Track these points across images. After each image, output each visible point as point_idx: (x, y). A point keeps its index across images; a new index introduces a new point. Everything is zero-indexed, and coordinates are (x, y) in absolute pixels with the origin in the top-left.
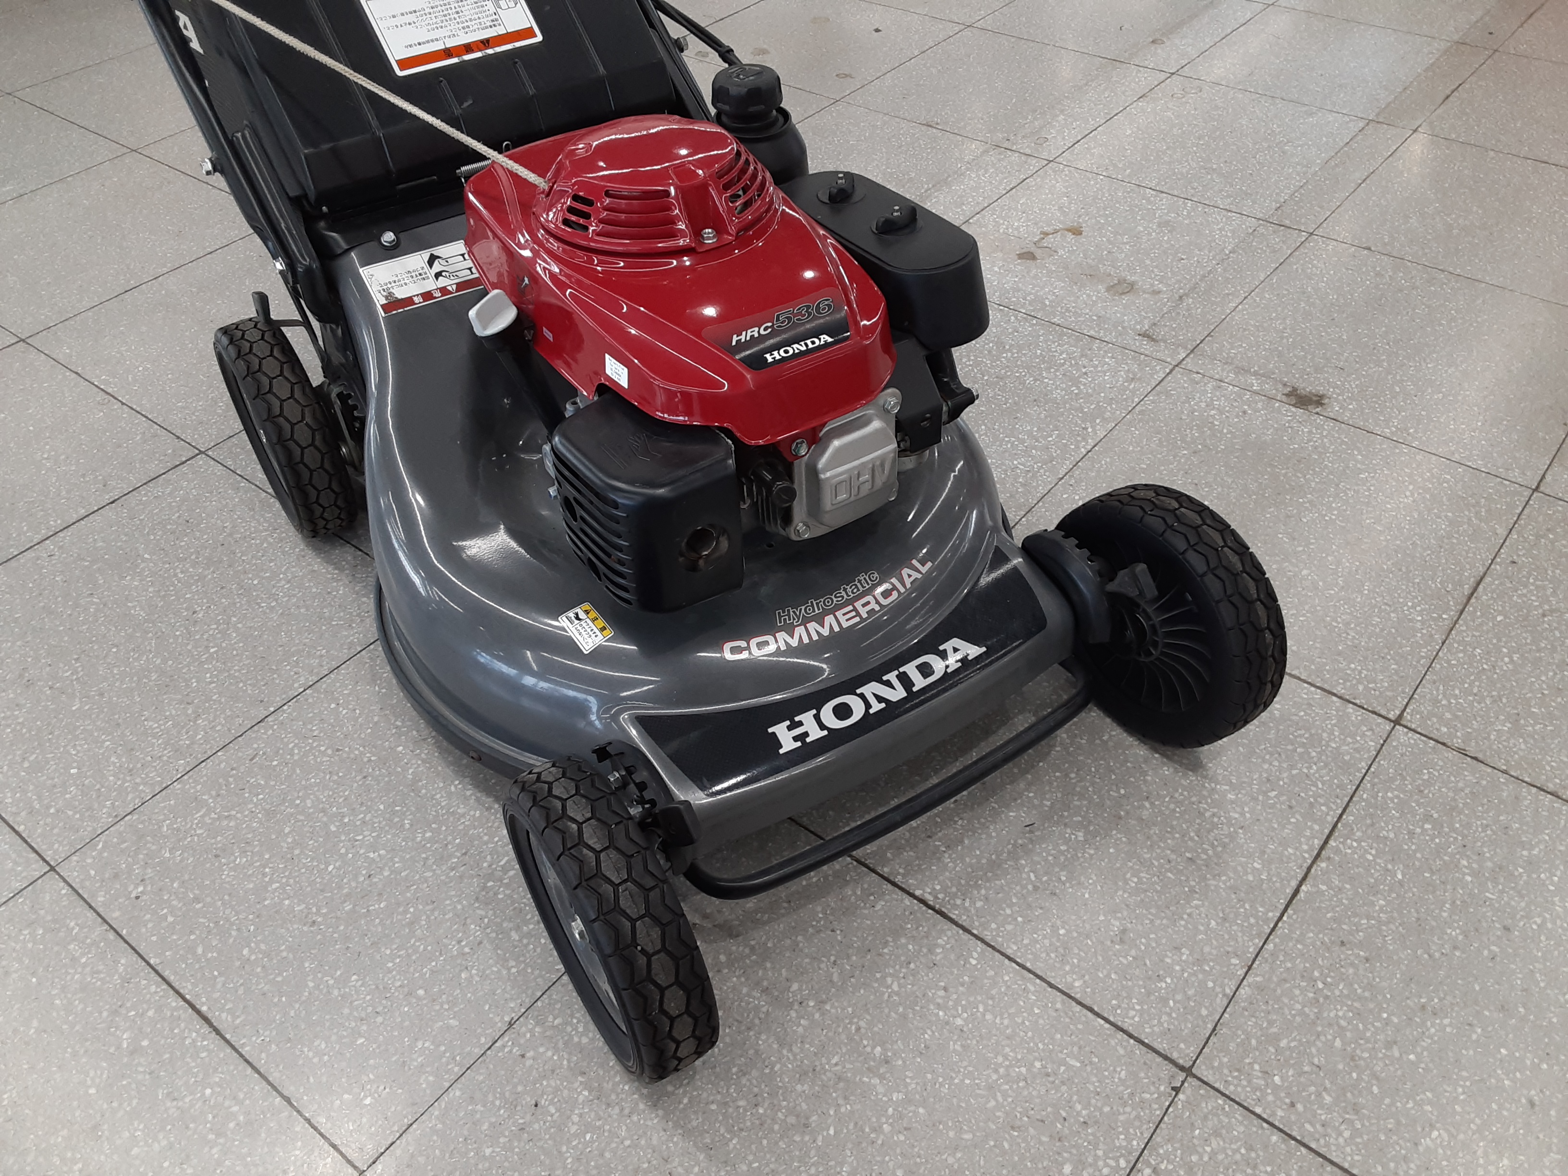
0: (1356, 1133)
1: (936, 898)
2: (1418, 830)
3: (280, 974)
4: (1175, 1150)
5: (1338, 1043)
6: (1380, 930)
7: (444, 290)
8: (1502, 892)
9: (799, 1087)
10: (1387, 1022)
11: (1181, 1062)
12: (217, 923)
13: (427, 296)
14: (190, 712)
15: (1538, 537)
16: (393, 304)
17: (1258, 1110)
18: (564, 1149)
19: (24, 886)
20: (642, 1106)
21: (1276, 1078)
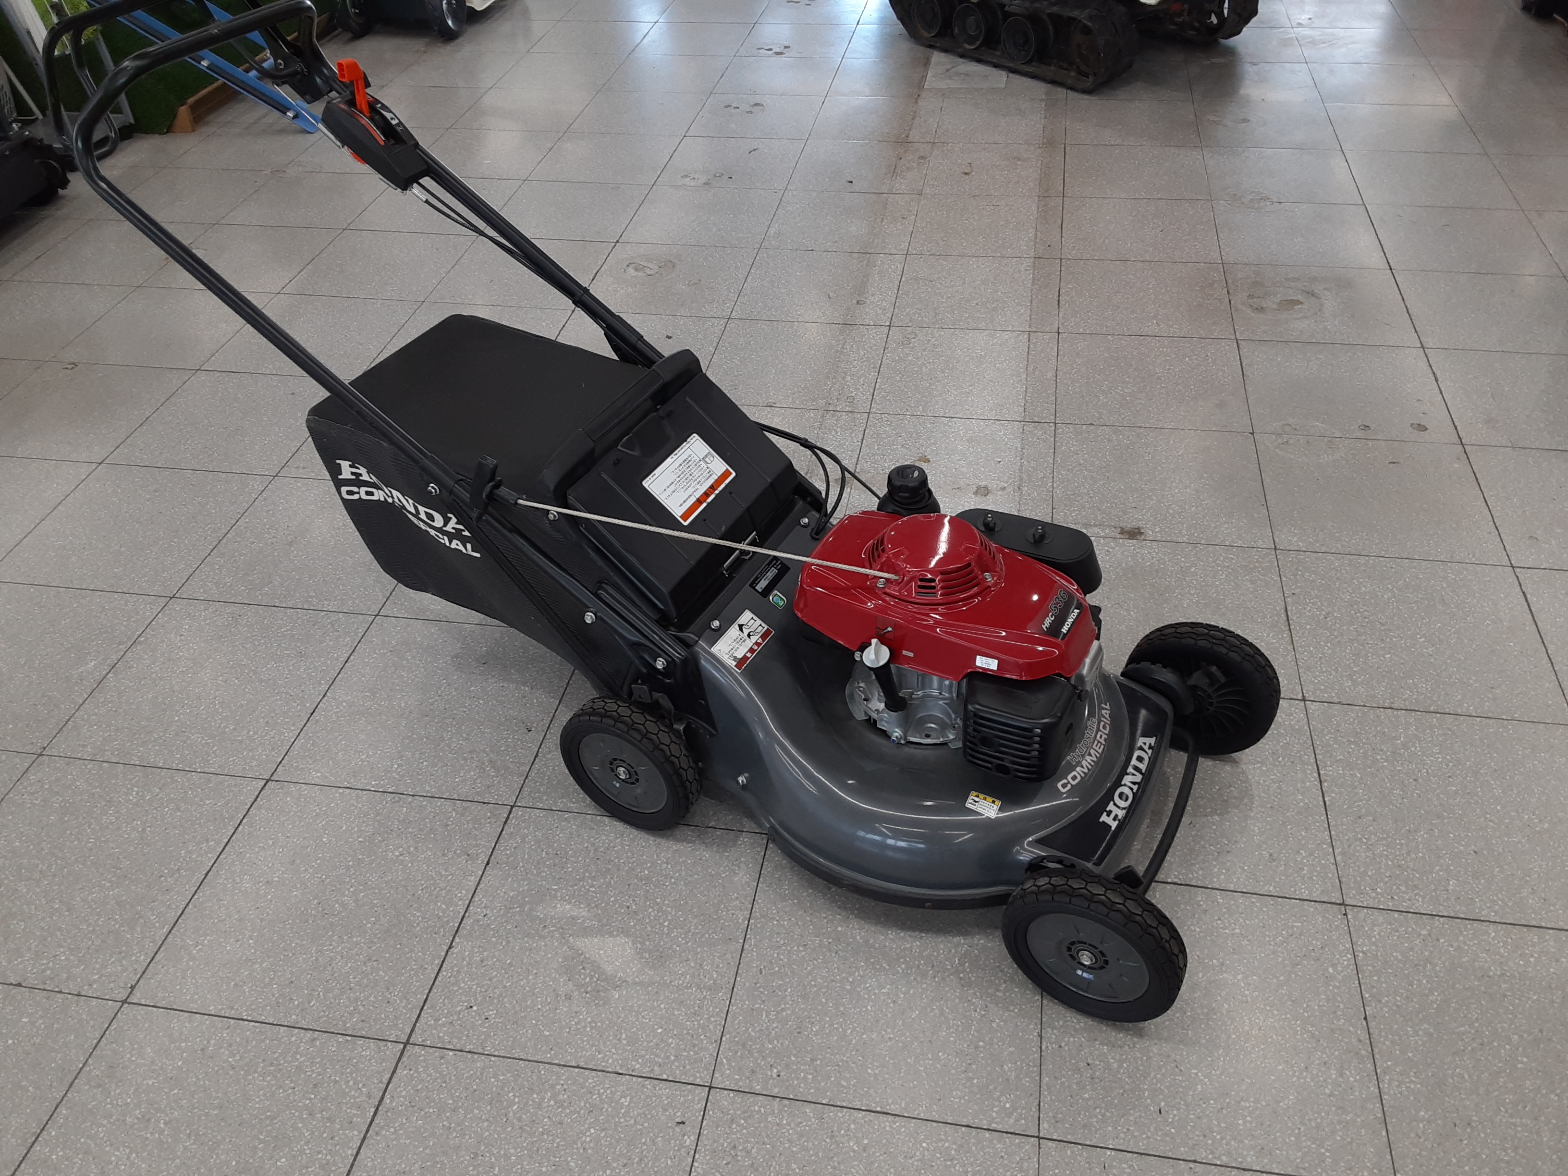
0: (1423, 897)
1: (1180, 879)
2: (1351, 750)
3: (900, 1072)
4: (1364, 940)
5: (1390, 863)
6: (1370, 804)
7: (756, 643)
8: (1402, 764)
9: (1196, 995)
10: (1401, 844)
11: (1338, 902)
12: (838, 1065)
13: (751, 650)
14: (693, 965)
15: (1295, 575)
16: (740, 662)
17: (1382, 907)
18: (1119, 1076)
19: (704, 1104)
20: (1136, 1040)
21: (1378, 890)
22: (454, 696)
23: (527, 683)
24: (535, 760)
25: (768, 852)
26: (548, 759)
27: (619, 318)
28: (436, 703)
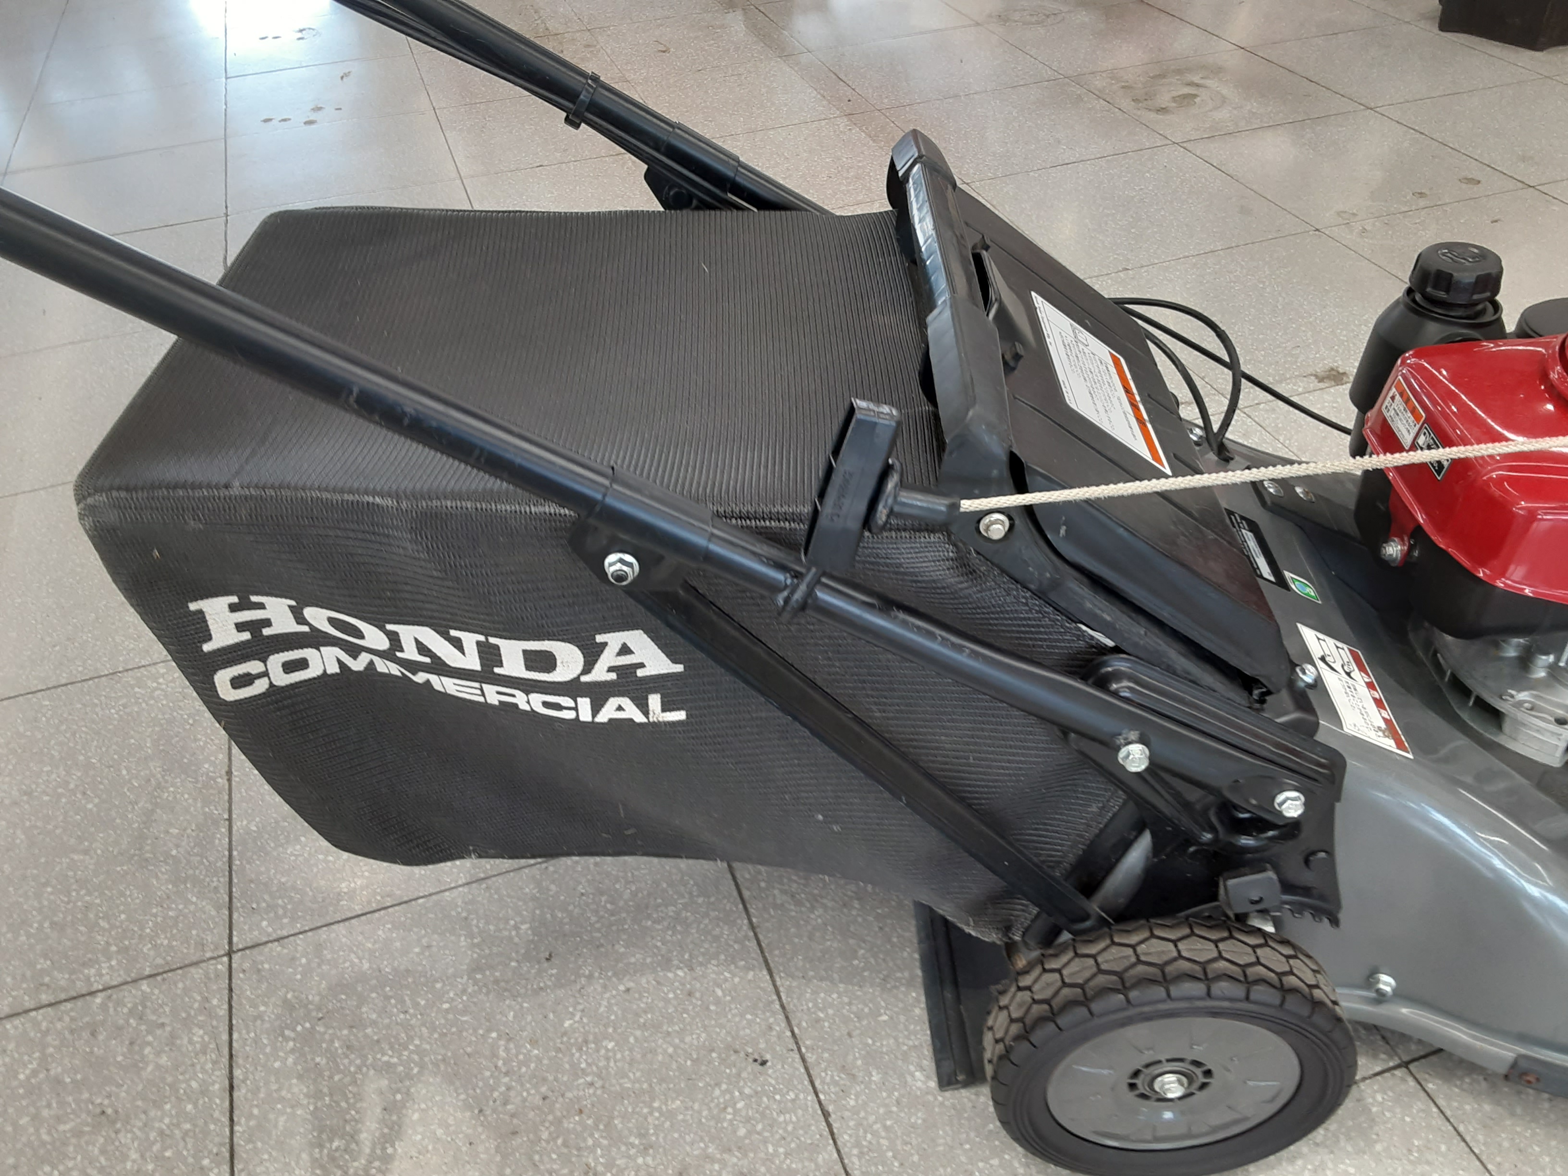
7: (1371, 686)
13: (1379, 703)
22: (539, 1060)
23: (669, 960)
24: (829, 1125)
25: (1441, 1102)
26: (855, 1111)
27: (680, 127)
28: (512, 1093)
